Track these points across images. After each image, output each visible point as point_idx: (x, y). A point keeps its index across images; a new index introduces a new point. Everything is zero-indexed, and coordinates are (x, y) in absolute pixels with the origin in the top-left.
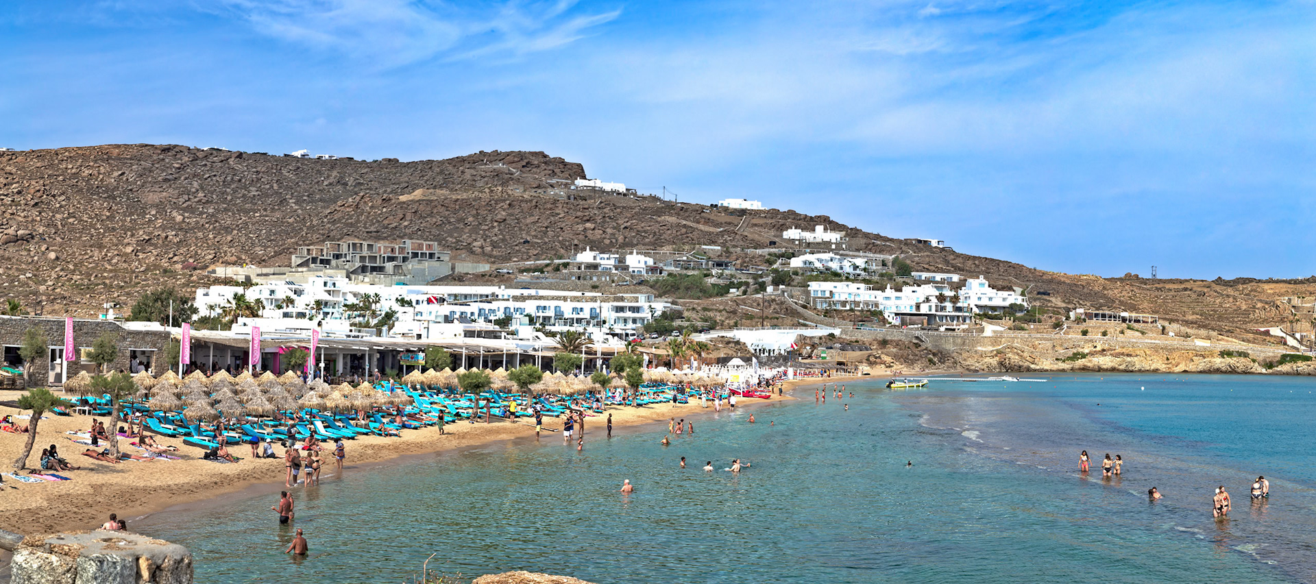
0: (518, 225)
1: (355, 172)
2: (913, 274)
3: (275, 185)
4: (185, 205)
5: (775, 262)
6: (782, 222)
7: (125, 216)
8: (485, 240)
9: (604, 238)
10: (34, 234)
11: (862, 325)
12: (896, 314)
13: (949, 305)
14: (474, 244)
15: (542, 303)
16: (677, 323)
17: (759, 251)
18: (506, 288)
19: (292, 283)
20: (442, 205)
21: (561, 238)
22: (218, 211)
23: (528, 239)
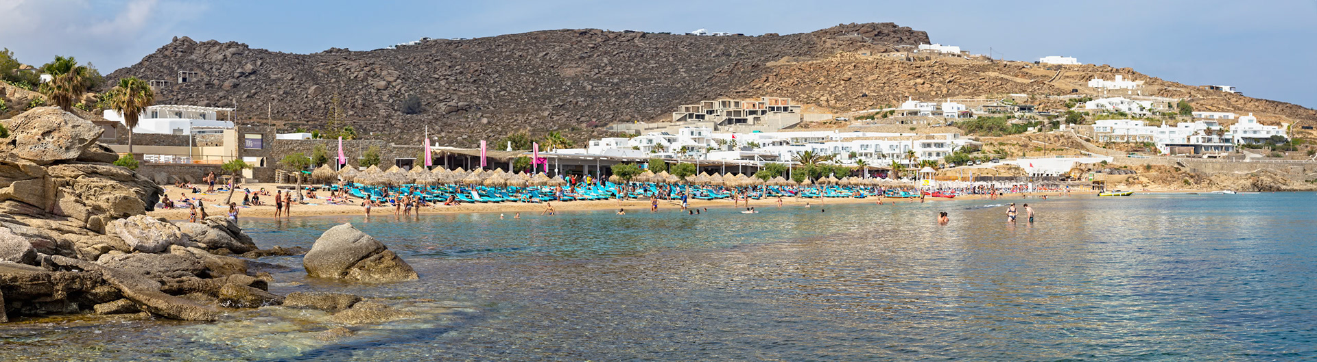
0: (860, 82)
1: (739, 45)
2: (1193, 113)
3: (671, 58)
4: (595, 77)
5: (1072, 106)
6: (1090, 74)
7: (546, 87)
8: (830, 95)
9: (931, 91)
10: (472, 105)
11: (1132, 154)
12: (1167, 145)
13: (1215, 137)
14: (821, 99)
15: (865, 142)
16: (975, 154)
17: (1062, 97)
18: (840, 132)
19: (667, 134)
20: (799, 69)
21: (894, 92)
22: (621, 81)
23: (867, 93)
